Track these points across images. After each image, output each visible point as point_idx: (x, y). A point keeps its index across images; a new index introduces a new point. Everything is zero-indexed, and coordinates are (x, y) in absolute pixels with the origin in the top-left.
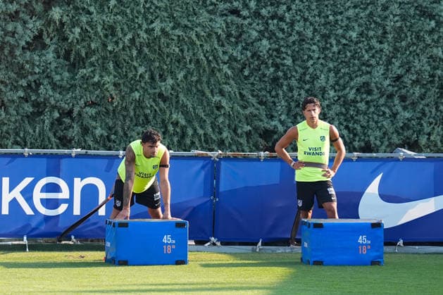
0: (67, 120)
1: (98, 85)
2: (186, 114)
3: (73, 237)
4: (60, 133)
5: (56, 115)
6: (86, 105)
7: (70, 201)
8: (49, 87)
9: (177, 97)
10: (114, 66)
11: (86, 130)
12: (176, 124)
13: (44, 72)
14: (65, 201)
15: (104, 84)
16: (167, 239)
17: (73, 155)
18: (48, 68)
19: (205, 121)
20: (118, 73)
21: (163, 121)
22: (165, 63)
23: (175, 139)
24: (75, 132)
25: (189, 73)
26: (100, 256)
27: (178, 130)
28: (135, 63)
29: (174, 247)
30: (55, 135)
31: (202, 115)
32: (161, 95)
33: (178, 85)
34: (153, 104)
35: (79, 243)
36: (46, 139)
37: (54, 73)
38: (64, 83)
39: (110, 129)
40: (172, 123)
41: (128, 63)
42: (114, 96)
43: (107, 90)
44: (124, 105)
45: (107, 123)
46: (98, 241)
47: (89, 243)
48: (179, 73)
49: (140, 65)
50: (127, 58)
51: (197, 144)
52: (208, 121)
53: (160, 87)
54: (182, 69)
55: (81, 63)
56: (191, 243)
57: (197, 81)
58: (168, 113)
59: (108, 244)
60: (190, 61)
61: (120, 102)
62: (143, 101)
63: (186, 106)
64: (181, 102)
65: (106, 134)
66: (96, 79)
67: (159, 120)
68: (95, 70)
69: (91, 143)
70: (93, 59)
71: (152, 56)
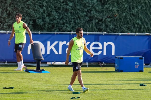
0: (101, 23)
1: (111, 11)
2: (141, 20)
3: (103, 62)
4: (98, 27)
5: (97, 21)
6: (107, 17)
7: (102, 50)
8: (94, 11)
9: (138, 15)
10: (117, 4)
11: (107, 26)
12: (138, 24)
13: (93, 6)
14: (100, 50)
15: (113, 10)
16: (136, 63)
17: (104, 34)
18: (94, 5)
19: (148, 23)
20: (119, 7)
21: (133, 23)
22: (134, 3)
23: (138, 29)
24: (103, 27)
25: (143, 7)
26: (113, 69)
27: (139, 26)
28: (124, 3)
29: (139, 66)
30: (96, 28)
31: (147, 21)
32: (133, 14)
33: (139, 11)
34: (130, 17)
35: (105, 64)
36: (93, 29)
37: (96, 7)
38: (100, 10)
39: (115, 26)
40: (137, 24)
41: (122, 3)
42: (117, 14)
43: (114, 12)
44: (120, 17)
45: (114, 24)
46: (112, 64)
47: (109, 64)
48: (139, 7)
49: (126, 4)
50: (121, 2)
51: (145, 31)
52: (149, 23)
53: (133, 12)
54: (140, 5)
55: (106, 3)
56: (144, 64)
57: (145, 10)
58: (135, 20)
59: (116, 65)
60: (143, 3)
61: (119, 16)
62: (127, 16)
63: (141, 18)
64: (140, 17)
65: (114, 27)
66: (111, 9)
67: (132, 23)
68: (110, 6)
69: (109, 30)
70: (110, 2)
71: (130, 1)
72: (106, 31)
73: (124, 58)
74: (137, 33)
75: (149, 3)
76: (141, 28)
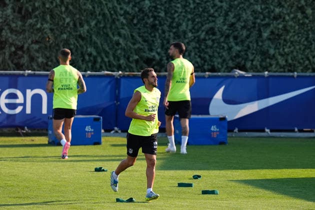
0: (20, 53)
1: (39, 30)
2: (96, 48)
3: (26, 128)
4: (16, 61)
5: (13, 49)
6: (32, 42)
7: (24, 105)
8: (8, 31)
9: (91, 37)
10: (50, 18)
11: (32, 59)
12: (90, 55)
13: (5, 21)
14: (20, 104)
15: (44, 29)
16: (88, 129)
17: (26, 75)
18: (7, 19)
19: (108, 53)
20: (54, 22)
21: (82, 53)
22: (83, 15)
23: (90, 65)
24: (25, 60)
25: (99, 22)
26: (44, 140)
27: (92, 58)
28: (64, 16)
29: (92, 133)
30: (12, 62)
31: (107, 49)
32: (80, 36)
33: (92, 30)
34: (76, 42)
35: (30, 131)
36: (6, 64)
37: (11, 22)
38: (18, 29)
39: (48, 58)
40: (88, 54)
41: (59, 15)
42: (50, 37)
43: (45, 33)
44: (57, 42)
45: (45, 55)
46: (42, 130)
47: (36, 131)
48: (92, 22)
49: (67, 17)
50: (58, 13)
51: (104, 67)
52: (111, 53)
53: (80, 31)
54: (94, 20)
55: (29, 15)
56: (103, 131)
58: (85, 48)
59: (50, 132)
60: (99, 14)
61: (54, 40)
62: (69, 40)
63: (97, 43)
64: (93, 41)
65: (45, 61)
66: (39, 26)
67: (79, 52)
68: (38, 20)
69: (35, 67)
70: (37, 13)
71: (74, 11)
72: (31, 68)
74: (89, 72)
75: (111, 15)
76: (95, 62)
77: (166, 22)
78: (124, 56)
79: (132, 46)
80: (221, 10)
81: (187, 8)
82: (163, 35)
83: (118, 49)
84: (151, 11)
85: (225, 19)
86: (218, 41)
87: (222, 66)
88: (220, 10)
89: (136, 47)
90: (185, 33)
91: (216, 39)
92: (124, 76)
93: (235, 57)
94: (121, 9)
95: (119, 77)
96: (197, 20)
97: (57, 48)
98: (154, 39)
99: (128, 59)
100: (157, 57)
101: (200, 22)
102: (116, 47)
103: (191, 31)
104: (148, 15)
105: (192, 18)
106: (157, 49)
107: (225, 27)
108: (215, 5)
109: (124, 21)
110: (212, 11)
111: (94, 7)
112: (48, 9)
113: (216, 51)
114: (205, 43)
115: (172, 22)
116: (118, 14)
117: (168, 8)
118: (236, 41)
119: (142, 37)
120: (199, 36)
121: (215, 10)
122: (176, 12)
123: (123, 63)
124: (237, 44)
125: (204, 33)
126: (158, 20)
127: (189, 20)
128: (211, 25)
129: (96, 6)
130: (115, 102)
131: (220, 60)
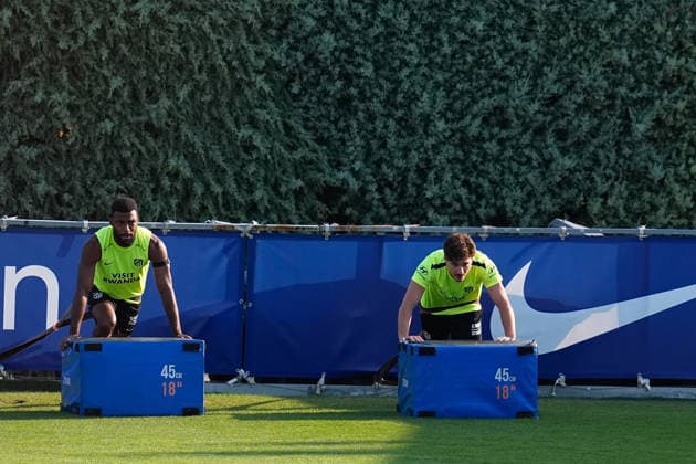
1: (41, 108)
2: (192, 157)
3: (2, 368)
6: (21, 141)
9: (177, 129)
10: (69, 76)
11: (20, 186)
12: (175, 175)
15: (52, 107)
16: (168, 371)
17: (4, 227)
19: (224, 171)
20: (78, 89)
21: (153, 171)
22: (156, 71)
23: (174, 202)
25: (198, 89)
26: (53, 399)
27: (179, 186)
28: (105, 72)
29: (180, 384)
31: (220, 160)
32: (149, 126)
33: (179, 109)
34: (137, 141)
35: (13, 378)
39: (61, 183)
40: (168, 174)
41: (93, 70)
42: (69, 127)
43: (57, 116)
44: (86, 142)
45: (56, 174)
47: (29, 378)
48: (181, 88)
49: (114, 75)
50: (91, 63)
51: (211, 208)
52: (230, 172)
53: (148, 113)
54: (185, 82)
55: (13, 70)
56: (206, 378)
57: (210, 103)
58: (162, 156)
59: (67, 381)
60: (200, 69)
61: (80, 137)
62: (119, 137)
63: (193, 145)
64: (183, 138)
65: (55, 192)
66: (38, 98)
67: (146, 169)
68: (36, 82)
69: (29, 208)
70: (34, 63)
71: (134, 60)
72: (15, 209)
73: (103, 348)
74: (172, 222)
75: (232, 70)
76: (188, 194)
77: (377, 91)
78: (266, 180)
79: (286, 154)
80: (525, 61)
81: (433, 55)
82: (370, 127)
83: (250, 161)
84: (338, 60)
85: (535, 85)
86: (514, 142)
87: (526, 210)
88: (520, 61)
89: (298, 155)
90: (427, 120)
91: (508, 139)
92: (264, 234)
93: (559, 185)
94: (259, 54)
95: (251, 237)
96: (459, 87)
97: (88, 157)
98: (346, 136)
99: (276, 188)
100: (354, 185)
101: (468, 91)
102: (243, 155)
103: (443, 115)
104: (330, 73)
105: (446, 81)
106: (353, 162)
107: (536, 106)
108: (507, 48)
109: (267, 88)
110: (500, 63)
111: (186, 50)
112: (63, 52)
113: (510, 168)
114: (480, 148)
115: (394, 92)
116: (250, 69)
117: (383, 54)
118: (562, 144)
119: (314, 129)
120: (463, 130)
121: (507, 60)
122: (404, 64)
123: (262, 199)
124: (564, 151)
125: (478, 122)
126: (357, 86)
127: (437, 86)
128: (497, 100)
129: (192, 45)
130: (241, 301)
131: (518, 194)
